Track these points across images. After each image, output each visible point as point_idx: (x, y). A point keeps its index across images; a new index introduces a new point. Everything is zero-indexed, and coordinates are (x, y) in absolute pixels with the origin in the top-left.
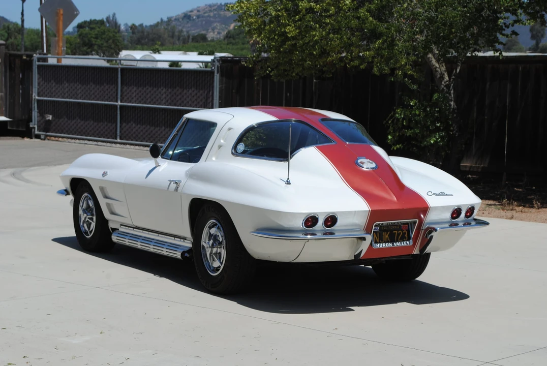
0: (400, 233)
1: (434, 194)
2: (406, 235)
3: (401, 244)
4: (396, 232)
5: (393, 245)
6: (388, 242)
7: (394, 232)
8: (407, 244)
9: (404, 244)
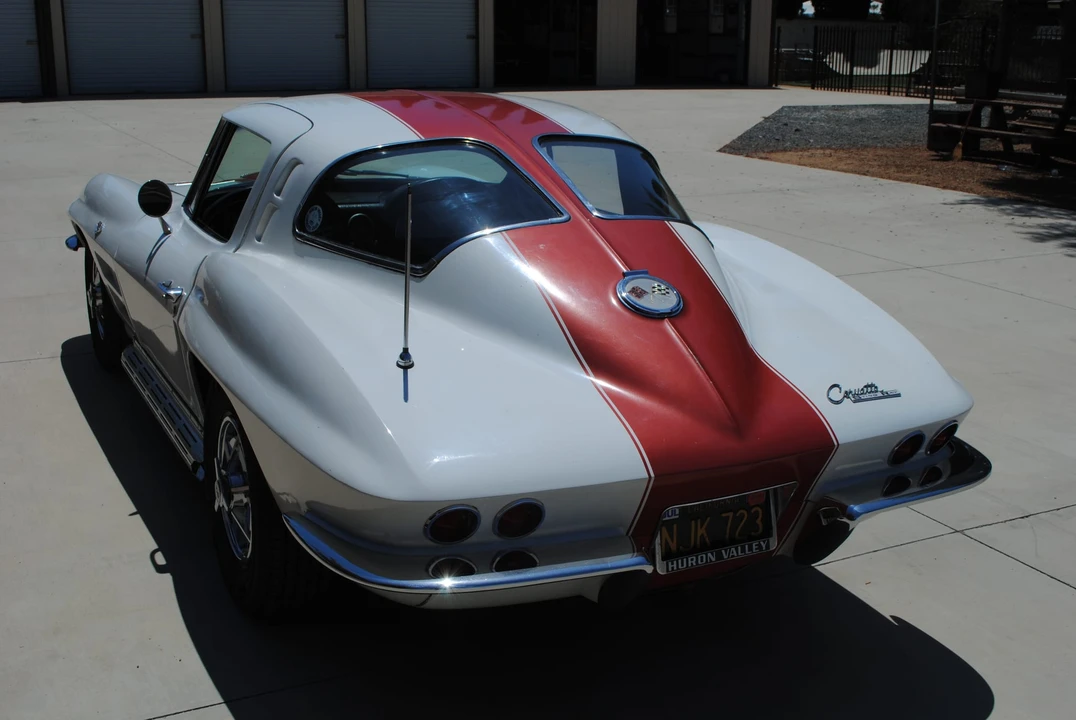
0: (742, 516)
1: (847, 395)
2: (759, 521)
3: (743, 551)
4: (731, 514)
5: (719, 556)
6: (703, 548)
7: (724, 515)
8: (760, 546)
9: (750, 549)
